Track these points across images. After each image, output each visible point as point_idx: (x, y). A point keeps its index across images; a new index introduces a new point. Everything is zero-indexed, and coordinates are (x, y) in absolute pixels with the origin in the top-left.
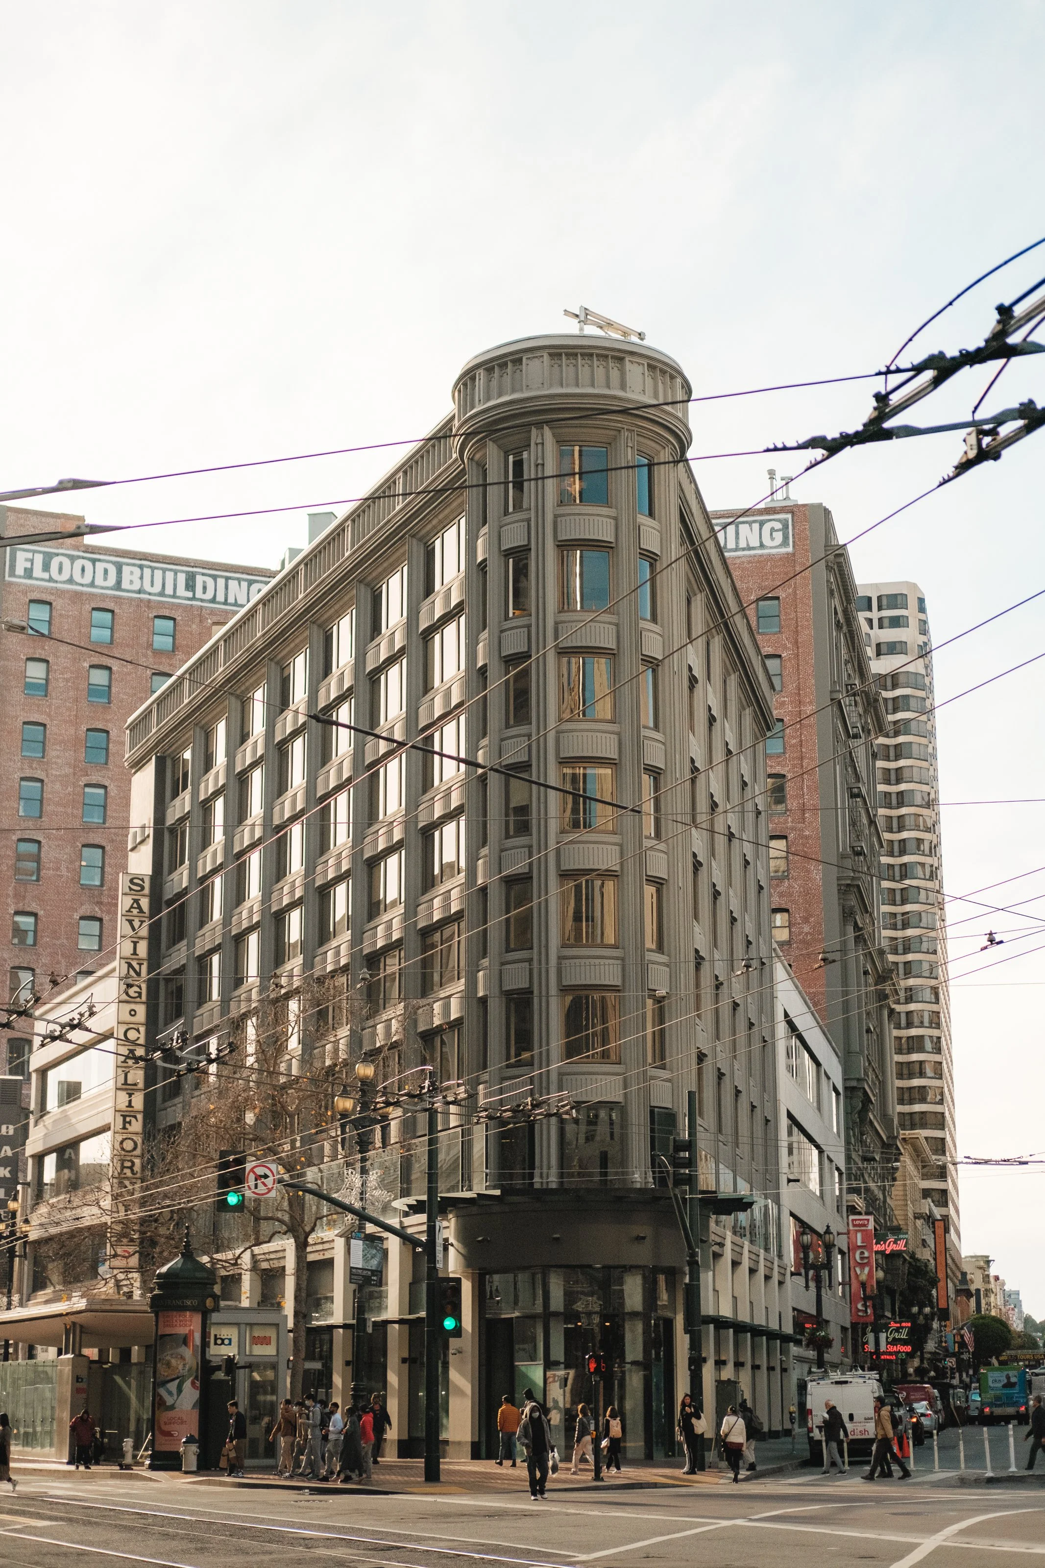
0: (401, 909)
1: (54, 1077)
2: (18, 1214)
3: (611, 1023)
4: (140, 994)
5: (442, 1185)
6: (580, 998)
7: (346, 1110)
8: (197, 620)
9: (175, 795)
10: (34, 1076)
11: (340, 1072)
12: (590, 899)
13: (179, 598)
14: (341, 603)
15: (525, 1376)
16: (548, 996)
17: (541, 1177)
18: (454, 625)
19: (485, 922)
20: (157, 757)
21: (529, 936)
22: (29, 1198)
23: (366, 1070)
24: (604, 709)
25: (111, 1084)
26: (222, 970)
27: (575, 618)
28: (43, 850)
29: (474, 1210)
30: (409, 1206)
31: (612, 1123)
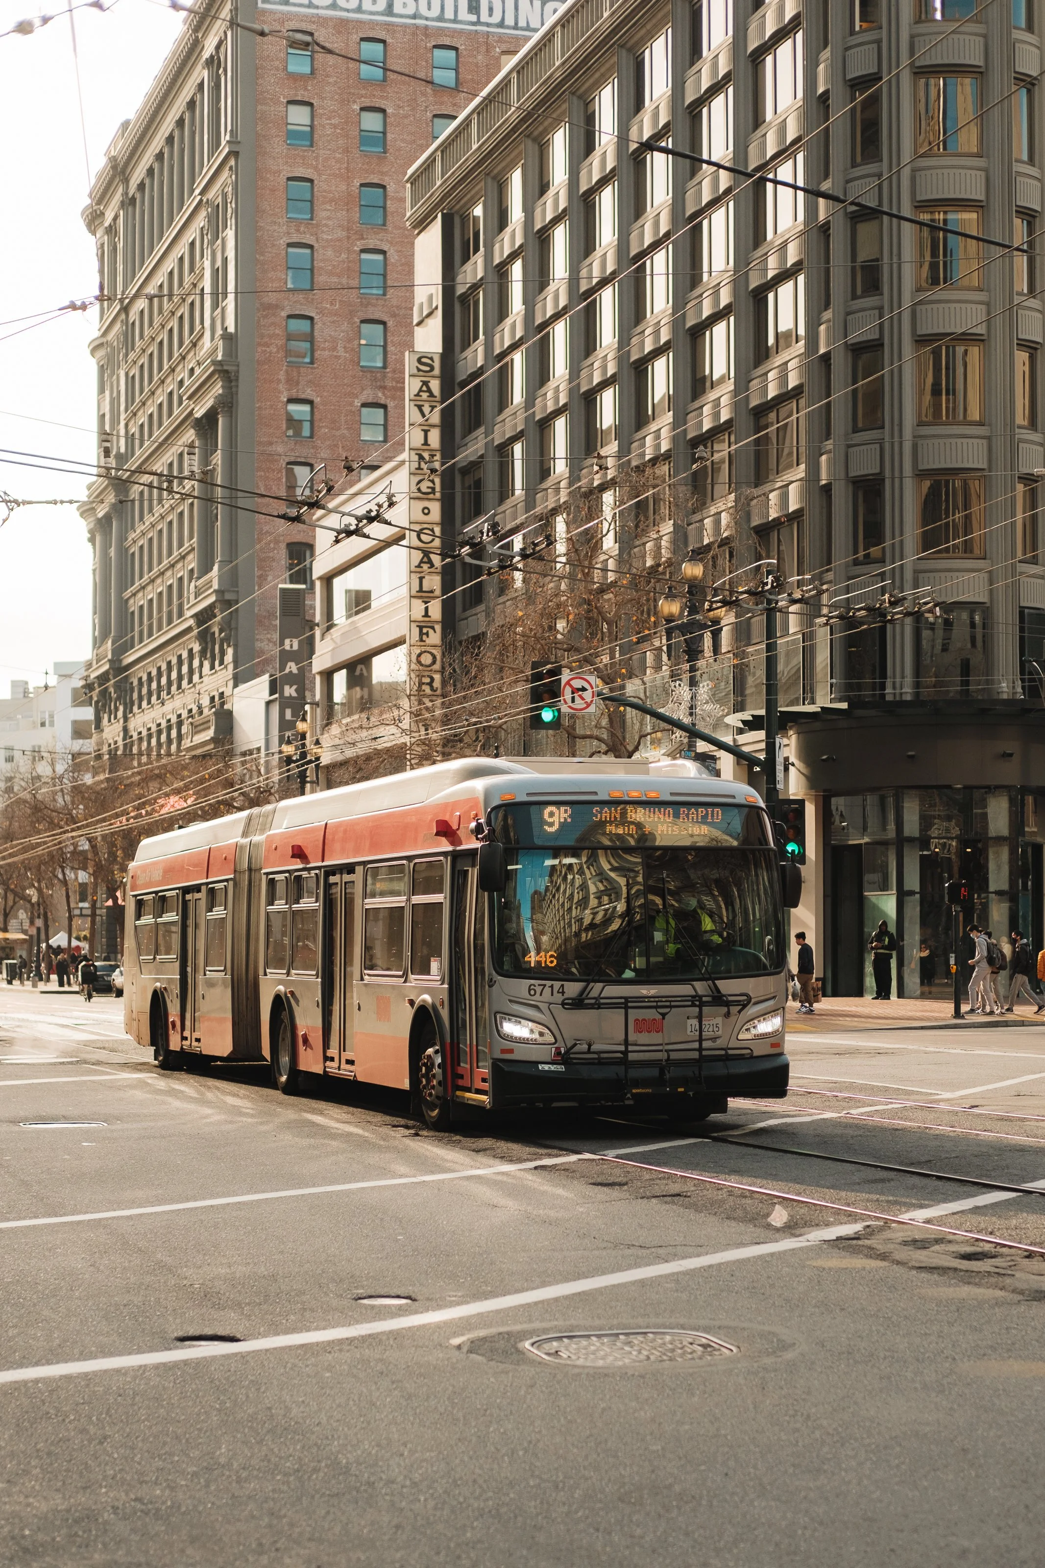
0: (730, 386)
1: (340, 585)
2: (308, 735)
3: (975, 509)
4: (433, 489)
5: (781, 698)
6: (940, 481)
7: (672, 615)
8: (483, 49)
9: (466, 258)
10: (318, 584)
11: (664, 573)
12: (951, 368)
13: (461, 22)
14: (654, 21)
15: (875, 907)
16: (901, 478)
17: (894, 688)
18: (789, 43)
19: (828, 395)
20: (443, 215)
21: (880, 415)
22: (319, 718)
23: (693, 570)
24: (968, 140)
25: (404, 591)
26: (526, 461)
27: (935, 30)
28: (316, 327)
29: (817, 725)
30: (744, 722)
31: (973, 625)
